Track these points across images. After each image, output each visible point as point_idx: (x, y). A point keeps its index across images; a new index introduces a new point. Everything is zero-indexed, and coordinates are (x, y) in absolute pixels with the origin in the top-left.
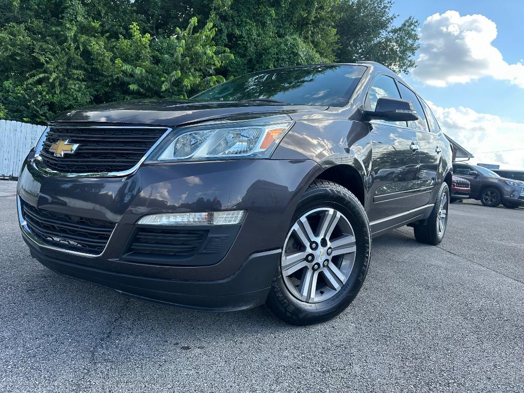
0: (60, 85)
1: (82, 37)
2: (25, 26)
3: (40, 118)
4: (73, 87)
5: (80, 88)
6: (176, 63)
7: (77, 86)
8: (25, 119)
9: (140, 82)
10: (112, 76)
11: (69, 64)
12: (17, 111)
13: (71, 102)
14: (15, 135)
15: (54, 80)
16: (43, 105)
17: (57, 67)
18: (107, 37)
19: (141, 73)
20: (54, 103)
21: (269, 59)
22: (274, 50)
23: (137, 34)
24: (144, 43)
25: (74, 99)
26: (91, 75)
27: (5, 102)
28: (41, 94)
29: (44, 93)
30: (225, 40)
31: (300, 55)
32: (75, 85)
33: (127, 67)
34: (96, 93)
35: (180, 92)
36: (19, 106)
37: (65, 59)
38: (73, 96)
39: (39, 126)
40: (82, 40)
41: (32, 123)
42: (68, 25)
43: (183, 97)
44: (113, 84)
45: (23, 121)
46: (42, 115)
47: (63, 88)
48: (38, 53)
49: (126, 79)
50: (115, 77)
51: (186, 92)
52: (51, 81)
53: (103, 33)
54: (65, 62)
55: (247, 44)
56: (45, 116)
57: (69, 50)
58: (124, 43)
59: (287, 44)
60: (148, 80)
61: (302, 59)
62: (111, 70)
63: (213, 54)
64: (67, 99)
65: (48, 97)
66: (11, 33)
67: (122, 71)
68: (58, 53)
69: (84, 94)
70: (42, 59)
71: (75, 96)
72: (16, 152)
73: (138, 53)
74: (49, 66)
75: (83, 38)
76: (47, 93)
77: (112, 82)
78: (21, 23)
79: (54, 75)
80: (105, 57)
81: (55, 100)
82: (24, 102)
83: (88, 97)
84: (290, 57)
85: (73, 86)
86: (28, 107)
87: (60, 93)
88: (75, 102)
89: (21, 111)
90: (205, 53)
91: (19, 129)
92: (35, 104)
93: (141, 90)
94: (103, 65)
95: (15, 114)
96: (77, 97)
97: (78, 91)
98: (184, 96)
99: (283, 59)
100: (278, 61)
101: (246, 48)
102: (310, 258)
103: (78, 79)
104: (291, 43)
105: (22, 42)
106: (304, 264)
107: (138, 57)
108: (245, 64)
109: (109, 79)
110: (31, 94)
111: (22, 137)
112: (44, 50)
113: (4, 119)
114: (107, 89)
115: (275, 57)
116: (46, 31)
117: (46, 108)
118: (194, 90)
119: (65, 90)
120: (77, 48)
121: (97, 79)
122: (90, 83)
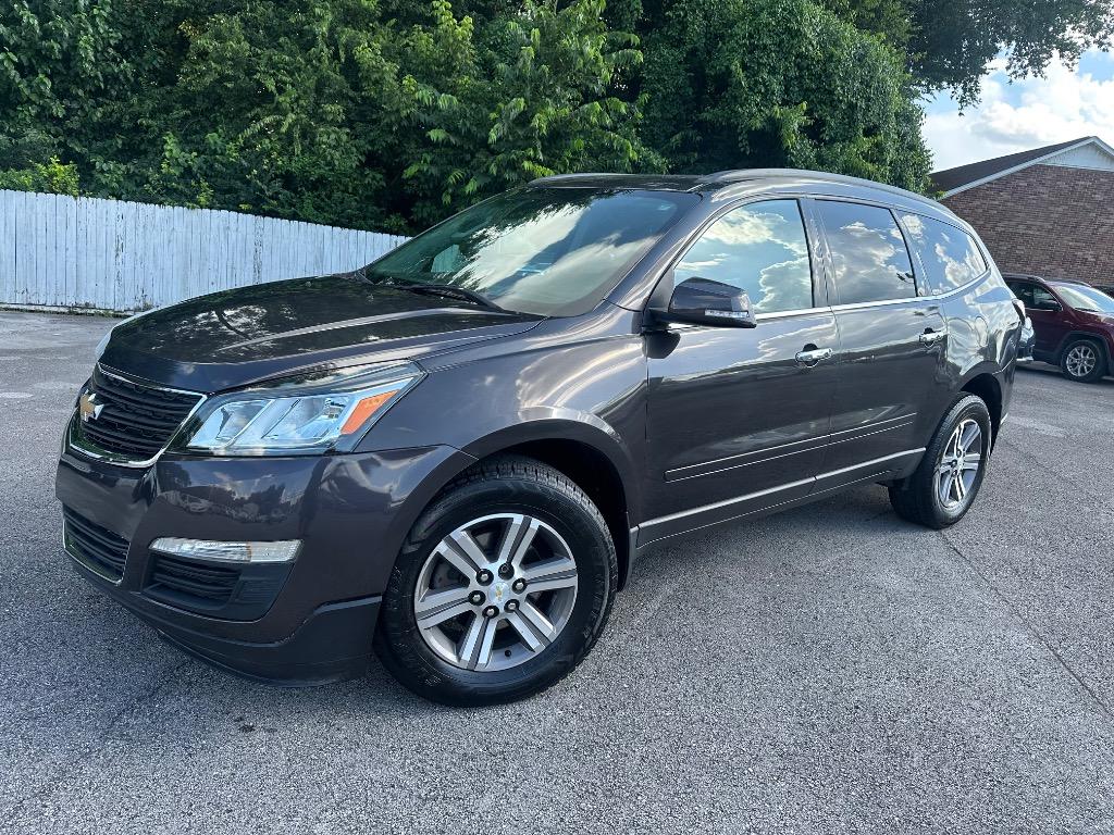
0: (304, 136)
1: (343, 32)
2: (242, 19)
3: (268, 204)
4: (325, 139)
5: (338, 140)
6: (521, 77)
7: (333, 136)
8: (243, 206)
9: (449, 123)
10: (398, 111)
11: (319, 90)
12: (230, 190)
13: (322, 171)
14: (227, 237)
15: (291, 126)
16: (272, 179)
17: (297, 99)
18: (393, 27)
19: (450, 107)
20: (292, 173)
21: (733, 50)
22: (743, 29)
23: (447, 19)
24: (460, 38)
25: (328, 164)
26: (362, 108)
27: (209, 172)
28: (269, 156)
29: (274, 156)
30: (637, 10)
31: (805, 35)
32: (329, 134)
33: (425, 93)
34: (370, 148)
35: (528, 140)
36: (232, 181)
37: (311, 83)
38: (325, 158)
39: (268, 219)
40: (344, 39)
41: (256, 214)
42: (317, 10)
43: (532, 153)
44: (401, 127)
45: (239, 211)
46: (271, 198)
47: (307, 141)
48: (264, 72)
49: (424, 117)
50: (404, 113)
51: (540, 138)
52: (283, 130)
53: (383, 20)
54: (313, 87)
55: (686, 15)
56: (277, 199)
57: (320, 62)
58: (422, 40)
59: (775, 13)
60: (465, 117)
61: (810, 43)
62: (397, 99)
63: (598, 53)
64: (314, 164)
65: (280, 163)
66: (218, 37)
67: (415, 101)
68: (299, 70)
69: (347, 152)
70: (271, 85)
71: (329, 158)
72: (229, 270)
73: (450, 59)
74: (281, 99)
75: (346, 34)
76: (280, 154)
77: (399, 124)
78: (233, 13)
79: (291, 117)
80: (383, 73)
81: (294, 167)
82: (240, 173)
83: (354, 158)
84: (782, 41)
85: (326, 137)
86: (248, 182)
87: (303, 152)
88: (330, 170)
89: (236, 191)
90: (582, 53)
91: (233, 227)
92: (259, 177)
93: (453, 140)
94: (382, 90)
95: (227, 196)
96: (332, 158)
97: (335, 148)
98: (535, 149)
99: (765, 46)
100: (751, 52)
101: (684, 25)
102: (477, 597)
103: (333, 123)
104: (784, 9)
105: (236, 52)
106: (467, 607)
107: (449, 68)
108: (680, 63)
109: (393, 119)
110: (253, 157)
111: (240, 238)
112: (274, 65)
113: (207, 207)
114: (390, 139)
115: (745, 44)
116: (280, 25)
117: (277, 185)
118: (558, 133)
119: (311, 146)
120: (336, 56)
121: (374, 117)
122: (360, 127)
